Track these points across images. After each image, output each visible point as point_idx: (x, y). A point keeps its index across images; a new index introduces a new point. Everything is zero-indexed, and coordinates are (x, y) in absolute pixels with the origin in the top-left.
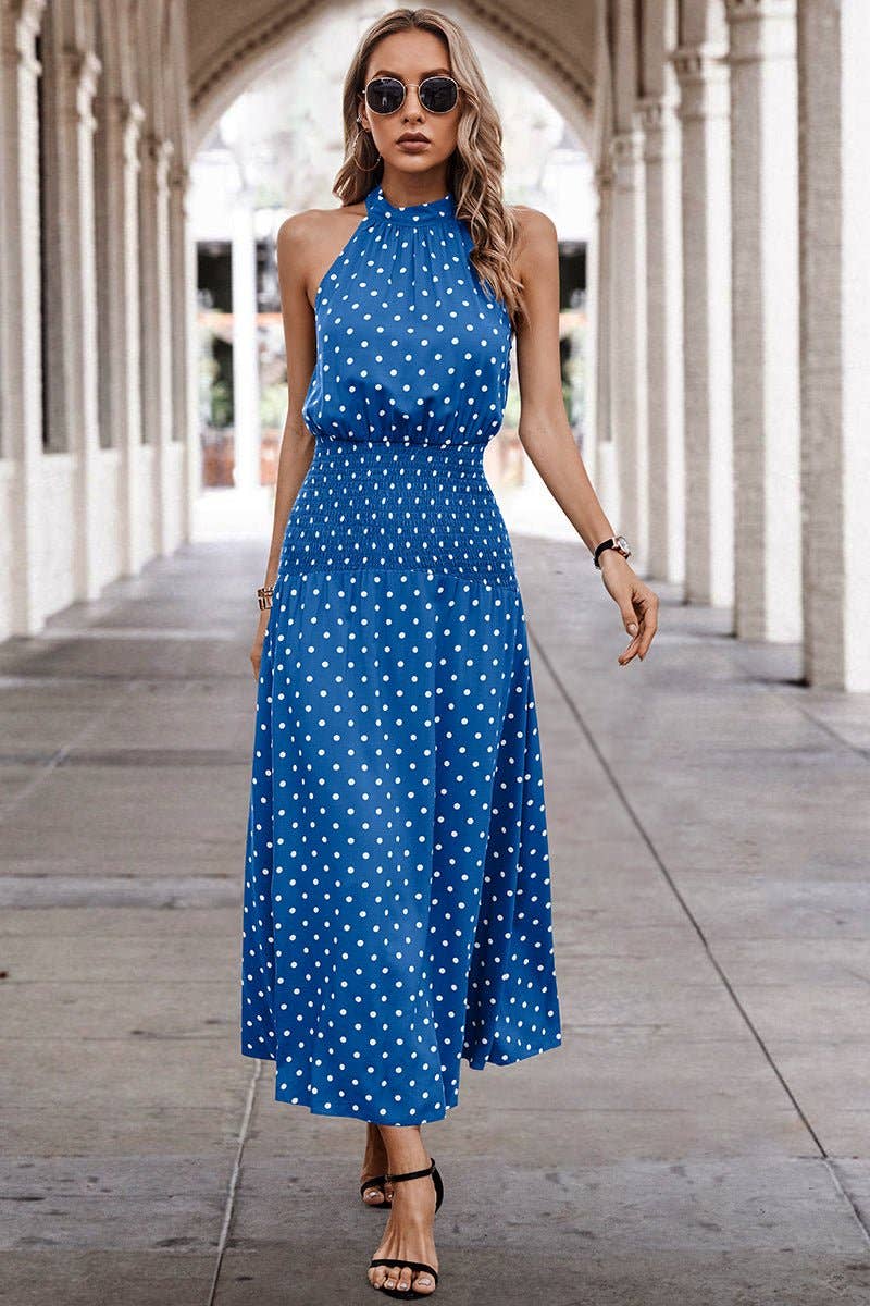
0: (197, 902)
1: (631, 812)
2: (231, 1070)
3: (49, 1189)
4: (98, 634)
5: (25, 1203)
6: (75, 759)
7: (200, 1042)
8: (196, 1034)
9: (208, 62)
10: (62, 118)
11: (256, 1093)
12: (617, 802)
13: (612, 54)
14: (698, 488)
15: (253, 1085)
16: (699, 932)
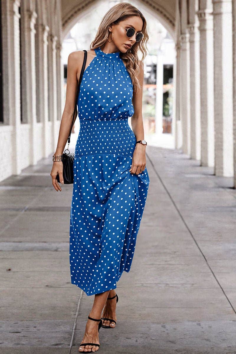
0: (64, 249)
1: (185, 224)
2: (73, 296)
3: (23, 330)
4: (36, 174)
5: (16, 333)
6: (30, 209)
7: (65, 289)
8: (64, 286)
9: (67, 14)
10: (26, 30)
11: (81, 303)
12: (182, 222)
13: (180, 12)
14: (204, 134)
15: (80, 300)
16: (205, 258)
